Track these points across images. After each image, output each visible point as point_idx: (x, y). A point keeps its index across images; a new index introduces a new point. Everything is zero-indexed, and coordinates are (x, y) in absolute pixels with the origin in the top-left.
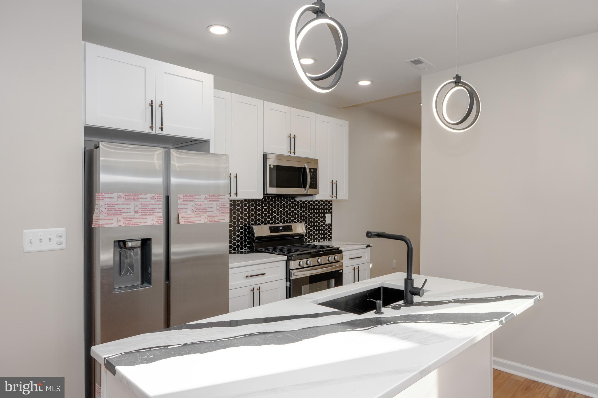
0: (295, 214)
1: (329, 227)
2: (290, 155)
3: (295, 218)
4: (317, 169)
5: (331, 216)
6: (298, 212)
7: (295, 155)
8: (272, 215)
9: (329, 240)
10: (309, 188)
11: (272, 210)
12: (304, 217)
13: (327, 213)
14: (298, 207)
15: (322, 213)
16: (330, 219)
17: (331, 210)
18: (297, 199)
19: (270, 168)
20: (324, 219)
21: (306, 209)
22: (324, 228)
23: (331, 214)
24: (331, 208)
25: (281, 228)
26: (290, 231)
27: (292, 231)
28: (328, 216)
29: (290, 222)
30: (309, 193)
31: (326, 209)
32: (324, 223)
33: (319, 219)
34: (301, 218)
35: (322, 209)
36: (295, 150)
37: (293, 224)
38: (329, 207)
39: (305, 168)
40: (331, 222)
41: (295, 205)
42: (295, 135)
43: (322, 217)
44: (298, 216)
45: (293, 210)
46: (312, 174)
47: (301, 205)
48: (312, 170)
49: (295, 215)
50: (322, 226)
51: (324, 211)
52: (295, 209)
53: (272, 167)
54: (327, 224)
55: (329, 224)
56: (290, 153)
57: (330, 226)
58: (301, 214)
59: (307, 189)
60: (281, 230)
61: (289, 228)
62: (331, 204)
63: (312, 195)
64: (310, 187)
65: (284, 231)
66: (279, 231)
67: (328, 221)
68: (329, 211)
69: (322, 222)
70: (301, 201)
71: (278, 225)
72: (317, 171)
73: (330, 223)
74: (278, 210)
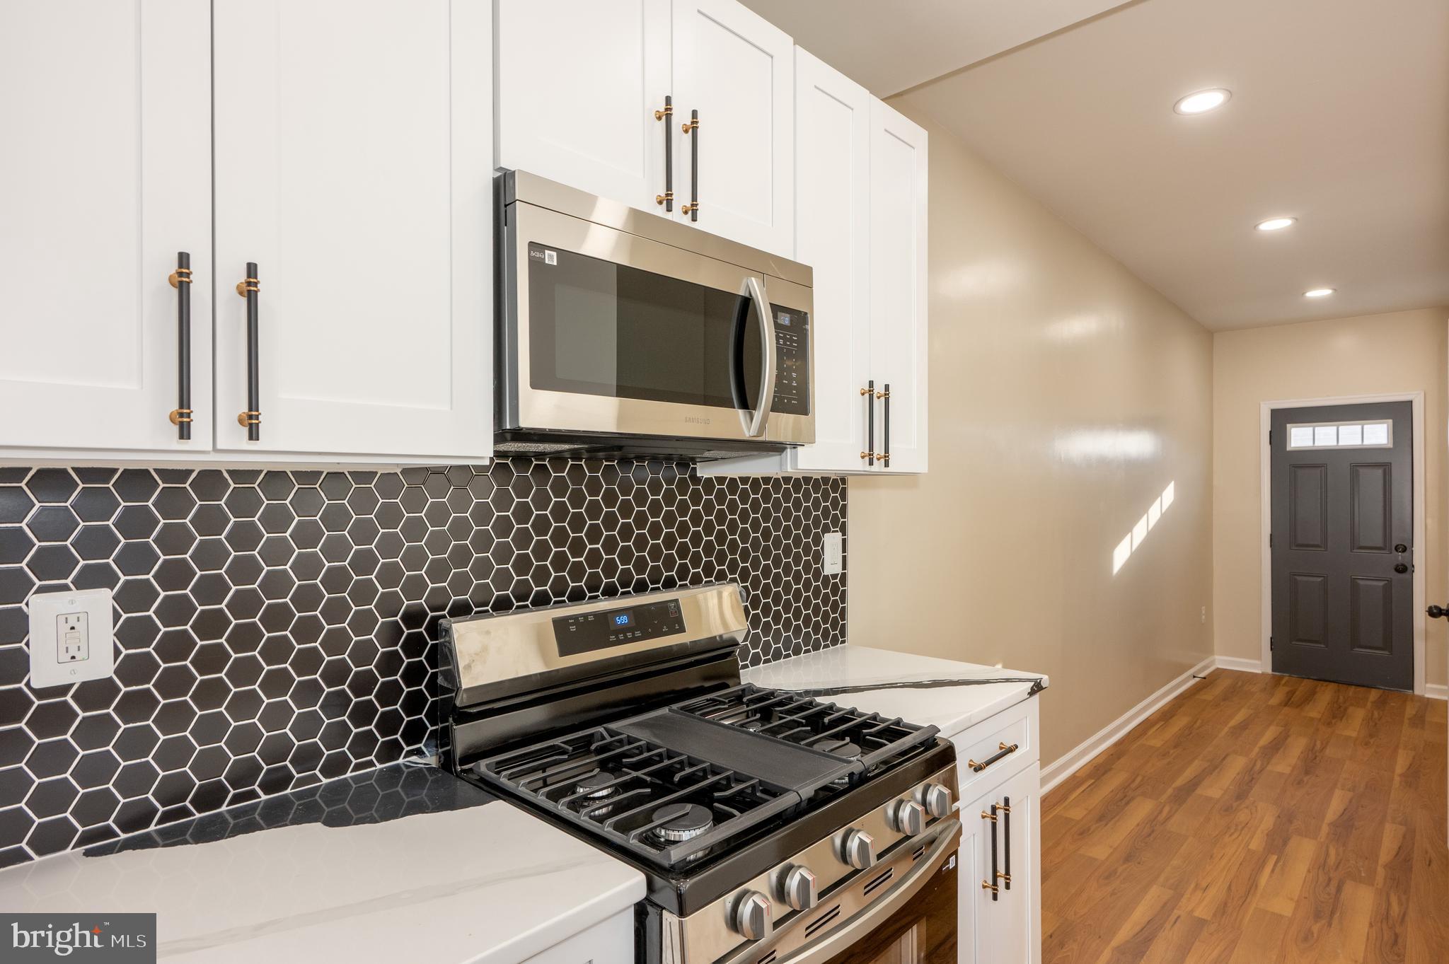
0: (696, 539)
1: (835, 589)
2: (669, 216)
3: (696, 561)
4: (806, 314)
5: (844, 541)
6: (709, 528)
7: (695, 225)
8: (577, 547)
9: (835, 642)
10: (771, 411)
11: (577, 523)
12: (733, 552)
13: (826, 529)
14: (709, 508)
15: (807, 532)
16: (840, 554)
17: (844, 516)
18: (704, 472)
19: (536, 266)
20: (818, 557)
21: (744, 516)
22: (817, 593)
23: (844, 534)
24: (844, 506)
25: (623, 620)
26: (672, 631)
27: (682, 630)
28: (831, 541)
29: (670, 584)
30: (767, 437)
31: (826, 512)
32: (817, 574)
33: (797, 560)
34: (721, 558)
35: (807, 513)
36: (694, 197)
37: (681, 595)
38: (835, 503)
39: (747, 303)
40: (844, 567)
41: (696, 498)
42: (695, 114)
43: (807, 550)
44: (709, 548)
45: (683, 524)
46: (784, 338)
47: (721, 497)
48: (785, 319)
49: (696, 545)
50: (807, 585)
51: (817, 522)
52: (696, 518)
53: (551, 259)
54: (826, 577)
55: (835, 576)
56: (669, 209)
57: (838, 585)
58: (721, 537)
59: (758, 415)
60: (624, 629)
61: (669, 618)
62: (844, 490)
63: (776, 448)
64: (777, 406)
65: (638, 634)
66: (613, 638)
67: (831, 566)
68: (835, 521)
69: (807, 567)
70: (721, 480)
71: (604, 605)
72: (809, 327)
73: (838, 569)
74: (610, 521)
